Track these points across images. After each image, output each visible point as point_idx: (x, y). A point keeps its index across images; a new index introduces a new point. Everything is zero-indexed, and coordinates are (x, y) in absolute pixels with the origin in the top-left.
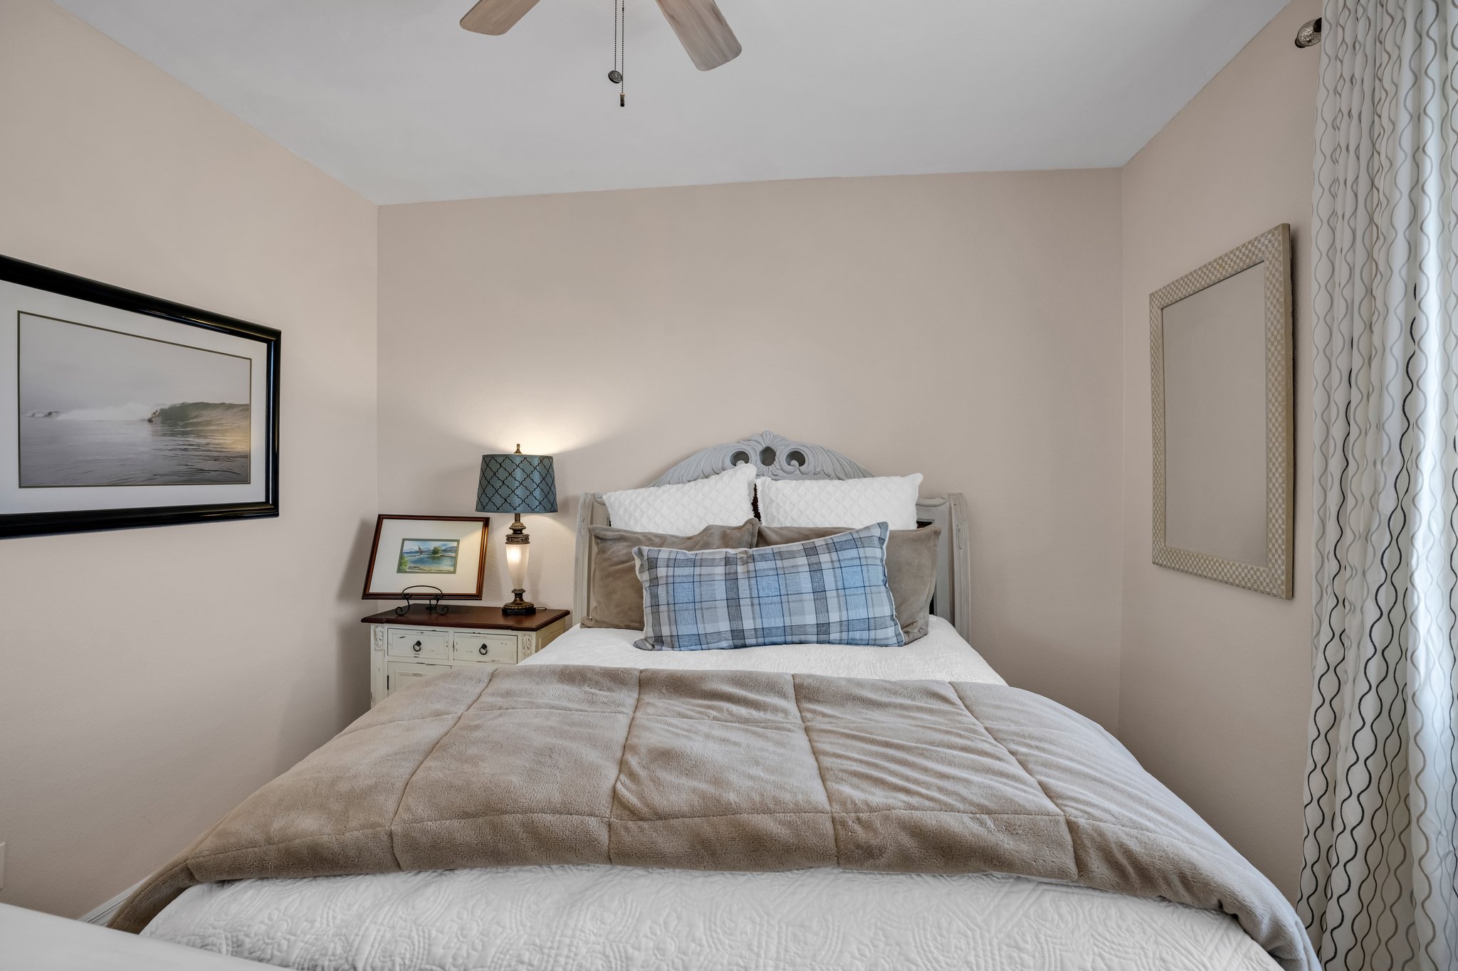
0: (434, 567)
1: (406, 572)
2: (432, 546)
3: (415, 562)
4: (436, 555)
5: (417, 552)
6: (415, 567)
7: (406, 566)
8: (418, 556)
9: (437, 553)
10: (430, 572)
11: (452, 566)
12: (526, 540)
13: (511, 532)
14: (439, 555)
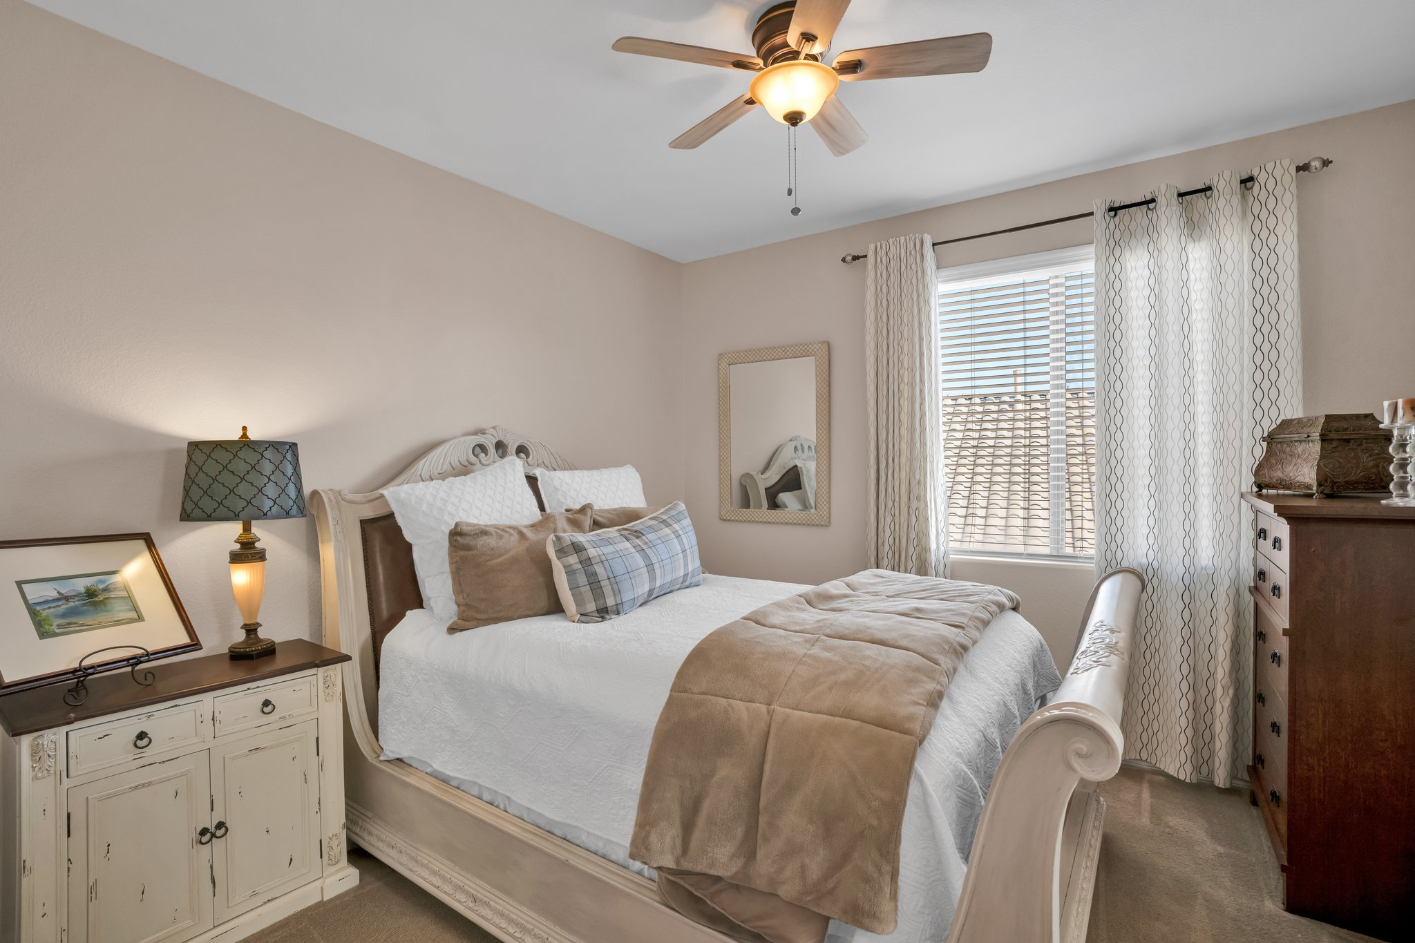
0: (103, 617)
1: (55, 635)
2: (80, 585)
3: (64, 616)
4: (96, 599)
5: (58, 600)
6: (70, 624)
7: (51, 625)
8: (64, 607)
9: (96, 596)
10: (100, 626)
11: (130, 610)
12: (261, 556)
13: (238, 546)
14: (101, 598)
